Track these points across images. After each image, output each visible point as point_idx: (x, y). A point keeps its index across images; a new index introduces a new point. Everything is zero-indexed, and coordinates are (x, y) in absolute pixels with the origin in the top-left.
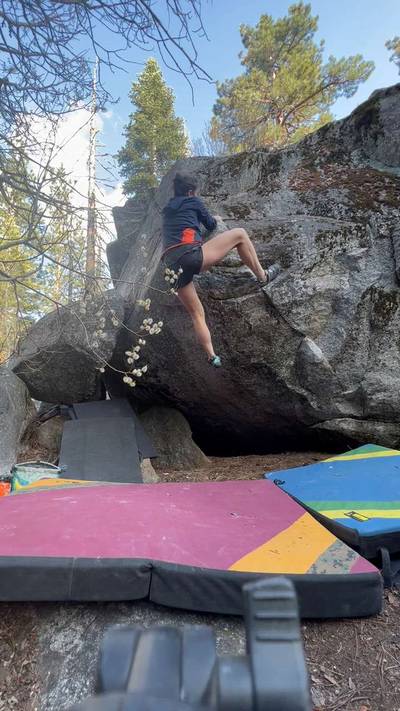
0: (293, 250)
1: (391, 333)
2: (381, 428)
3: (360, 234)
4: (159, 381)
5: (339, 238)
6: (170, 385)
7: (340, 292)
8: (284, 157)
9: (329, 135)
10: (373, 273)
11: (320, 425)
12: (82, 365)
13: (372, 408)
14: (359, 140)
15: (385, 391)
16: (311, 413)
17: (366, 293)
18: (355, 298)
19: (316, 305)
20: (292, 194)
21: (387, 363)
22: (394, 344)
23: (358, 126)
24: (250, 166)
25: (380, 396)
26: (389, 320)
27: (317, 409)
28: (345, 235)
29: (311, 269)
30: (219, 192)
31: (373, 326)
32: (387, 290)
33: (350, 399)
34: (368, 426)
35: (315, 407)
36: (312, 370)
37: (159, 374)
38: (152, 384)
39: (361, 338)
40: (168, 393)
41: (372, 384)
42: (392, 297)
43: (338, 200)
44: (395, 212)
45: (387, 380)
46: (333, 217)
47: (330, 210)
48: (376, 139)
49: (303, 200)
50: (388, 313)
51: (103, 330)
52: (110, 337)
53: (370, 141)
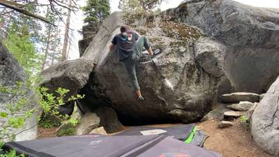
1: (193, 79)
3: (184, 44)
6: (111, 96)
7: (177, 64)
8: (155, 17)
9: (170, 13)
10: (188, 58)
11: (168, 113)
13: (187, 105)
14: (180, 15)
15: (191, 99)
17: (186, 64)
18: (182, 66)
19: (169, 67)
20: (160, 29)
21: (192, 89)
22: (194, 83)
23: (180, 11)
24: (144, 18)
25: (190, 101)
26: (193, 74)
27: (168, 106)
28: (179, 44)
29: (168, 55)
30: (133, 24)
31: (187, 76)
32: (192, 64)
33: (179, 102)
34: (185, 112)
36: (167, 91)
37: (106, 91)
38: (102, 96)
39: (184, 80)
40: (109, 100)
41: (187, 97)
42: (194, 66)
45: (192, 95)
46: (174, 38)
47: (173, 36)
48: (186, 16)
49: (164, 31)
50: (192, 72)
51: (84, 72)
52: (87, 76)
53: (184, 16)
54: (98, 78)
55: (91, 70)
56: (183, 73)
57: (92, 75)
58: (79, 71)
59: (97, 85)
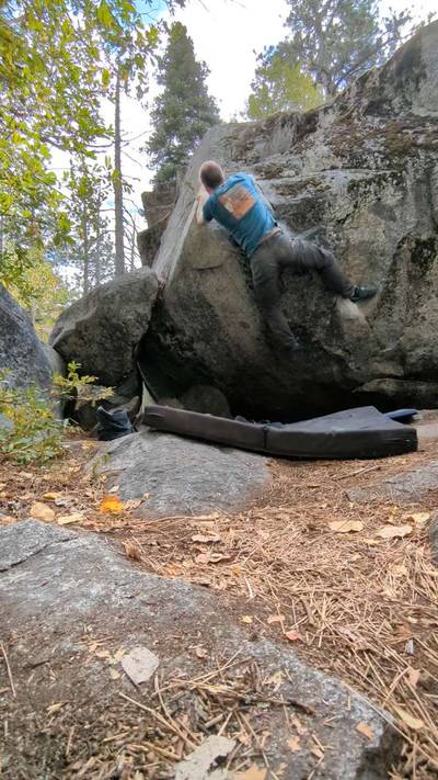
0: (324, 202)
1: (429, 284)
2: (423, 387)
3: (395, 182)
4: (195, 354)
5: (372, 188)
6: (206, 358)
7: (375, 245)
8: (321, 114)
9: (369, 85)
10: (410, 221)
11: (359, 389)
12: (119, 339)
13: (413, 364)
14: (400, 86)
15: (425, 346)
16: (349, 375)
17: (402, 242)
18: (390, 249)
19: (350, 259)
20: (326, 148)
21: (426, 316)
22: (433, 296)
23: (399, 71)
24: (283, 126)
25: (420, 351)
26: (427, 269)
27: (356, 371)
28: (379, 184)
29: (344, 220)
31: (411, 278)
32: (424, 237)
33: (390, 358)
34: (410, 386)
35: (353, 368)
36: (349, 328)
37: (195, 346)
38: (188, 359)
39: (398, 291)
40: (206, 368)
41: (410, 340)
42: (430, 244)
43: (374, 149)
44: (433, 155)
45: (427, 334)
46: (368, 167)
47: (366, 160)
48: (417, 82)
49: (337, 154)
50: (426, 262)
51: (138, 301)
52: (145, 310)
53: (412, 85)
54: (172, 312)
55: (153, 297)
56: (393, 271)
57: (158, 307)
58: (126, 300)
59: (173, 331)
